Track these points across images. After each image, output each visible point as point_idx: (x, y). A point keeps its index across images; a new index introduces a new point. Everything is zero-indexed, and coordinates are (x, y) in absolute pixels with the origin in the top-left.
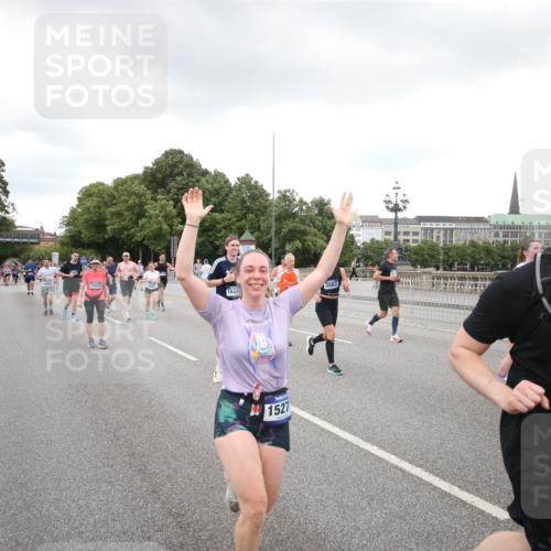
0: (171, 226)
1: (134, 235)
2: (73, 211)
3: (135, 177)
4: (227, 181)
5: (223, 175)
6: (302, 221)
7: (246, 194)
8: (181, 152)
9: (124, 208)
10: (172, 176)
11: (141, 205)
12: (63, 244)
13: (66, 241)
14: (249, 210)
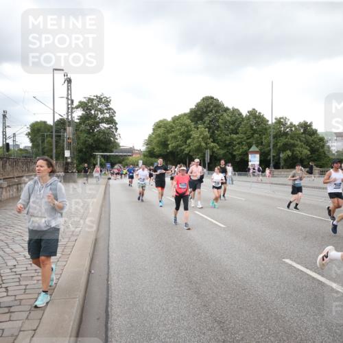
0: (206, 144)
1: (184, 150)
2: (150, 137)
3: (185, 115)
4: (240, 114)
5: (237, 110)
6: (292, 138)
7: (253, 122)
8: (212, 98)
9: (178, 133)
10: (207, 113)
11: (188, 131)
12: (145, 156)
13: (146, 154)
14: (255, 131)
